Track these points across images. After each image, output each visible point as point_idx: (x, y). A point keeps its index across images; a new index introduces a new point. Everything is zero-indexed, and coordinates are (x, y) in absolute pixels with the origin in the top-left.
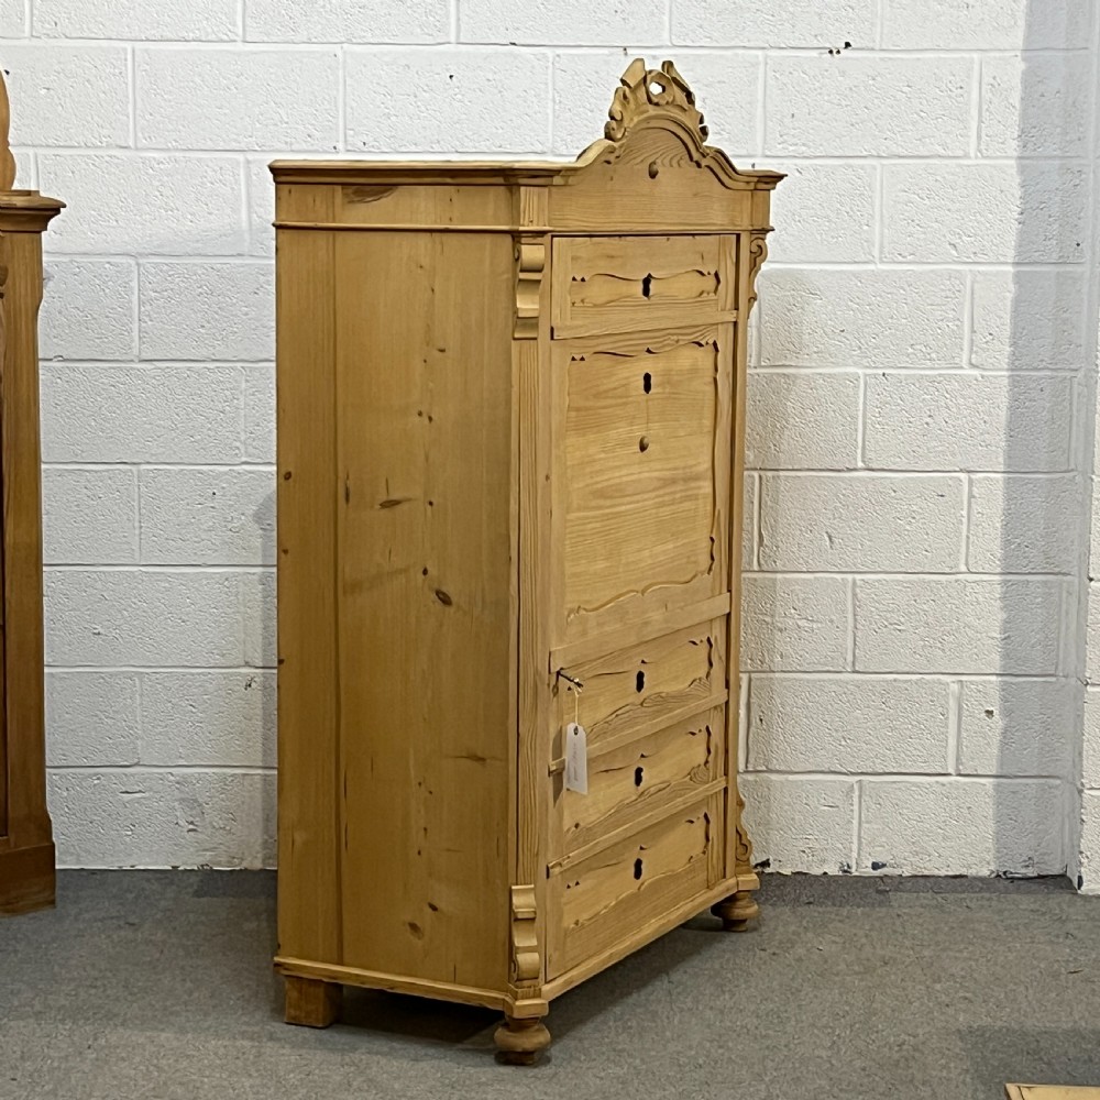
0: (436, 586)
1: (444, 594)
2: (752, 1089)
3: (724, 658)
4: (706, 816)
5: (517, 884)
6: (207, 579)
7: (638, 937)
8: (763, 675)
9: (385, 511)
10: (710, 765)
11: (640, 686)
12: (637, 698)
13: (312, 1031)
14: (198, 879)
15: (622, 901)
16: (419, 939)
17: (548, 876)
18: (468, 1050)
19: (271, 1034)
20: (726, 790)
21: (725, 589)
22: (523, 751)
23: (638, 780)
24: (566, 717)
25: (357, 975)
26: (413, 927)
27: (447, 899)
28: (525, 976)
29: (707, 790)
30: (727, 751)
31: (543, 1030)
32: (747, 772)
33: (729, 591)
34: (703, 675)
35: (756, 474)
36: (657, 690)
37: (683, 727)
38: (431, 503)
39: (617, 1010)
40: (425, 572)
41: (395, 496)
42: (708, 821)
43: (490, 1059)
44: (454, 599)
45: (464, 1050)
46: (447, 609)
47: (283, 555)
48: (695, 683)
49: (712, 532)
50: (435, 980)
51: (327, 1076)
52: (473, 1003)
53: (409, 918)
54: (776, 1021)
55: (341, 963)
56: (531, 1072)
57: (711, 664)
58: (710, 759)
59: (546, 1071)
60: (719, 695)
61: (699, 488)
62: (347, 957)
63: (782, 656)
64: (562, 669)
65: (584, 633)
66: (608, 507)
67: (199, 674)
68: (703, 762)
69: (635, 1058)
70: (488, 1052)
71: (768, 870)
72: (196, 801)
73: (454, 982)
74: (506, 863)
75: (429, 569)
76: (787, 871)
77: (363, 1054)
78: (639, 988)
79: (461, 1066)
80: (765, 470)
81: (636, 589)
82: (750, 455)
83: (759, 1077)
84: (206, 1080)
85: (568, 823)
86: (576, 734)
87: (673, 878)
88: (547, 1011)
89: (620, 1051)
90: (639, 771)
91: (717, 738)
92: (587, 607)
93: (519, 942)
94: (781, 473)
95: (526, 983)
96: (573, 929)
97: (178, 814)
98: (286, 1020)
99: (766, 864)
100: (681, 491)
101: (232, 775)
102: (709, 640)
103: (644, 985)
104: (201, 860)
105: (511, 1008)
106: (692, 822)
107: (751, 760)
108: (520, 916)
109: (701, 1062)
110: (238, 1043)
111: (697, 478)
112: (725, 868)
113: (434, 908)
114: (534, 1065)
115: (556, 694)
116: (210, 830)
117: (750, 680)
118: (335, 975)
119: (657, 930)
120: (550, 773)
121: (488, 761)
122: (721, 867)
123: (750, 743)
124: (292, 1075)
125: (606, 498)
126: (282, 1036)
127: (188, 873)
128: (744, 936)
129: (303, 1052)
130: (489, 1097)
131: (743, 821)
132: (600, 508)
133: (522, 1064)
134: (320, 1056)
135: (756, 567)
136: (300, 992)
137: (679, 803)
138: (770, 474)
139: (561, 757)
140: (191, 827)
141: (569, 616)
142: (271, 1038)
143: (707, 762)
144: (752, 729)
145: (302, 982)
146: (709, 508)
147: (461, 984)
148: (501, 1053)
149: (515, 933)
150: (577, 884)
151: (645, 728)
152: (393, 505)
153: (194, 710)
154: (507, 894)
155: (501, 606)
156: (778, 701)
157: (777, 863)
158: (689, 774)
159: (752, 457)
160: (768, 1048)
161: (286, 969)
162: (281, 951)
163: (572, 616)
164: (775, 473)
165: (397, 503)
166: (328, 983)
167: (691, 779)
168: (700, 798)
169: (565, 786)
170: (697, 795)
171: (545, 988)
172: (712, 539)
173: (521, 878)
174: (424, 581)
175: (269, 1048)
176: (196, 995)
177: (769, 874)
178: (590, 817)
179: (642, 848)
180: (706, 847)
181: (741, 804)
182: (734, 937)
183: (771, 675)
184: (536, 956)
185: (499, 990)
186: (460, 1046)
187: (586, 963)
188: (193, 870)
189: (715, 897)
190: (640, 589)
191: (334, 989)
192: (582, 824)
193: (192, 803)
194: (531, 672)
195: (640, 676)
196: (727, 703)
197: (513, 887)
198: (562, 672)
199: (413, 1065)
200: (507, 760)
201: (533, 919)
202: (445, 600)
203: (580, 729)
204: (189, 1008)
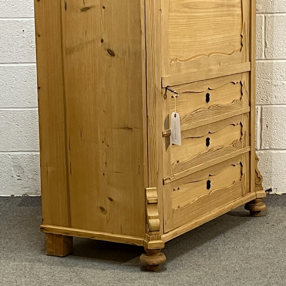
0: (107, 47)
1: (111, 51)
2: (260, 281)
3: (248, 92)
4: (241, 163)
5: (148, 187)
6: (22, 69)
7: (209, 216)
8: (268, 106)
9: (83, 13)
10: (242, 140)
11: (208, 100)
12: (206, 105)
13: (58, 258)
14: (21, 200)
15: (201, 198)
16: (105, 214)
17: (163, 184)
18: (129, 265)
19: (39, 259)
20: (250, 152)
21: (248, 60)
22: (150, 124)
23: (208, 144)
24: (171, 110)
25: (78, 232)
26: (102, 209)
27: (117, 196)
28: (153, 229)
29: (241, 151)
30: (250, 135)
31: (163, 255)
32: (261, 150)
33: (250, 61)
34: (239, 99)
35: (263, 15)
36: (217, 103)
37: (229, 122)
38: (104, 8)
39: (200, 248)
40: (102, 41)
41: (87, 5)
42: (242, 166)
43: (138, 269)
44: (116, 52)
45: (126, 265)
46: (113, 58)
47: (38, 38)
48: (235, 102)
49: (241, 32)
50: (113, 233)
51: (62, 277)
52: (129, 243)
53: (99, 205)
54: (273, 252)
55: (70, 227)
56: (156, 274)
57: (242, 94)
58: (242, 138)
59: (164, 273)
60: (246, 108)
61: (235, 11)
62: (73, 224)
63: (276, 97)
64: (168, 86)
65: (179, 71)
66: (189, 13)
67: (19, 111)
68: (239, 139)
69: (206, 268)
70: (138, 266)
71: (271, 193)
72: (20, 166)
73: (121, 234)
74: (143, 177)
75: (104, 39)
76: (280, 193)
77: (80, 267)
78: (210, 239)
79: (124, 272)
80: (268, 13)
81: (205, 54)
82: (260, 7)
83: (265, 276)
84: (4, 279)
85: (173, 161)
86: (175, 117)
87: (225, 190)
88: (164, 246)
89: (200, 265)
90: (208, 140)
91: (245, 128)
92: (180, 59)
93: (149, 214)
94: (274, 15)
95: (153, 233)
96: (177, 210)
97: (13, 172)
98: (47, 254)
99: (270, 190)
100: (226, 11)
101: (36, 155)
102: (241, 82)
103: (213, 238)
104: (24, 193)
105: (147, 245)
106: (234, 166)
107: (263, 144)
108: (150, 202)
109: (237, 269)
110: (23, 264)
111: (234, 6)
112: (250, 188)
113: (111, 200)
114: (159, 271)
115: (165, 98)
116: (26, 179)
117: (262, 109)
118: (67, 232)
119: (218, 213)
120: (163, 136)
121: (133, 129)
122: (248, 187)
123: (262, 136)
124: (45, 277)
125: (190, 8)
126: (44, 260)
127: (18, 198)
128: (259, 218)
129: (53, 267)
130: (135, 285)
131: (258, 166)
132: (185, 12)
133: (153, 271)
134: (59, 268)
135: (264, 58)
136: (53, 241)
137: (227, 156)
138: (269, 15)
139: (169, 128)
140: (19, 178)
141: (171, 62)
142: (39, 261)
143: (241, 139)
144: (263, 131)
145: (53, 236)
146: (240, 21)
147: (125, 234)
148: (143, 266)
149: (148, 210)
150: (179, 189)
151: (211, 119)
152: (87, 9)
153: (18, 127)
154: (144, 191)
155: (137, 55)
156: (275, 117)
157: (275, 190)
158: (232, 143)
159: (261, 8)
160: (269, 263)
161: (46, 230)
162: (44, 222)
163: (173, 62)
164: (271, 15)
165: (88, 8)
166: (64, 236)
167: (233, 146)
168: (237, 154)
169: (171, 143)
170: (236, 153)
171: (164, 236)
172: (241, 36)
173: (150, 184)
174: (102, 46)
175: (37, 265)
176: (9, 244)
177: (271, 195)
178: (184, 158)
179: (210, 175)
180: (241, 177)
181: (257, 159)
182: (255, 219)
183: (271, 106)
184: (158, 220)
185: (141, 237)
186: (125, 264)
187: (183, 226)
188: (20, 196)
189: (245, 201)
190: (207, 54)
191: (68, 239)
192: (180, 161)
193: (19, 167)
194: (153, 86)
195: (208, 95)
196: (250, 112)
197: (147, 189)
198: (168, 88)
199: (102, 272)
200: (142, 129)
201: (157, 203)
202: (111, 53)
203: (177, 114)
204: (4, 249)
